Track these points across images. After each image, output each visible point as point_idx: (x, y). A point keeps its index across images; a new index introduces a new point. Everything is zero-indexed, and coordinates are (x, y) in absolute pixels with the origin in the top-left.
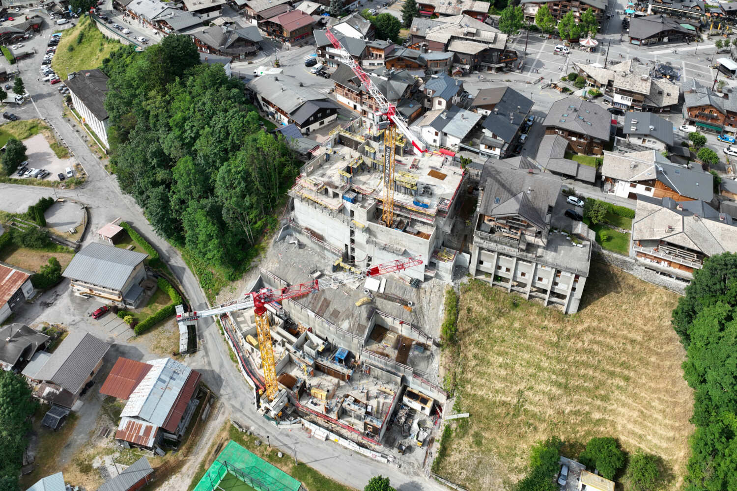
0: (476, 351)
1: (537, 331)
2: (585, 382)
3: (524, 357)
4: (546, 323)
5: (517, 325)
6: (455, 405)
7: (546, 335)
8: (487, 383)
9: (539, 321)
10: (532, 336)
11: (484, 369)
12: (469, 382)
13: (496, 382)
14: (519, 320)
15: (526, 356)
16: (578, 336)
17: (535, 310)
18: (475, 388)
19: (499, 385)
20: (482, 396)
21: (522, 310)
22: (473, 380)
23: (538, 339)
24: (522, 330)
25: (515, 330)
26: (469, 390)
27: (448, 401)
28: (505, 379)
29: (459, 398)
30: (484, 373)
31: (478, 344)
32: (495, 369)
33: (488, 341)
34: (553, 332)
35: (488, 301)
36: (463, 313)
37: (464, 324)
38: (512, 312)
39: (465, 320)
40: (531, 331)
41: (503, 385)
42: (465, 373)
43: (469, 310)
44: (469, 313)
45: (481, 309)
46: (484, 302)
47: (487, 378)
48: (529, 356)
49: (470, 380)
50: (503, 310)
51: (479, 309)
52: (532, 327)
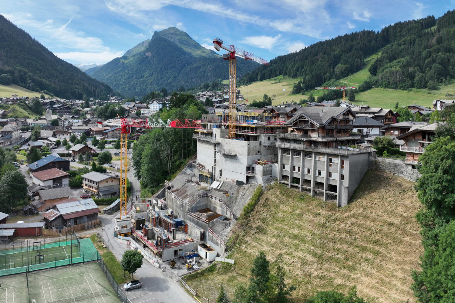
0: (260, 224)
1: (311, 216)
2: (337, 254)
3: (294, 232)
4: (321, 211)
5: (298, 212)
7: (317, 219)
8: (258, 246)
9: (316, 210)
10: (306, 219)
11: (261, 237)
13: (265, 246)
14: (301, 209)
15: (296, 232)
16: (343, 220)
17: (316, 203)
18: (248, 247)
20: (250, 254)
21: (306, 203)
22: (249, 242)
23: (310, 222)
24: (301, 215)
25: (295, 214)
26: (243, 248)
27: (226, 253)
28: (273, 245)
29: (233, 252)
30: (259, 239)
31: (264, 220)
32: (269, 237)
33: (271, 219)
34: (324, 217)
35: (283, 196)
36: (262, 201)
37: (259, 207)
38: (297, 203)
39: (261, 205)
40: (307, 216)
41: (269, 249)
42: (245, 236)
43: (267, 199)
44: (266, 201)
45: (276, 200)
46: (279, 196)
47: (260, 242)
48: (299, 231)
49: (247, 242)
50: (291, 202)
51: (274, 199)
52: (309, 213)
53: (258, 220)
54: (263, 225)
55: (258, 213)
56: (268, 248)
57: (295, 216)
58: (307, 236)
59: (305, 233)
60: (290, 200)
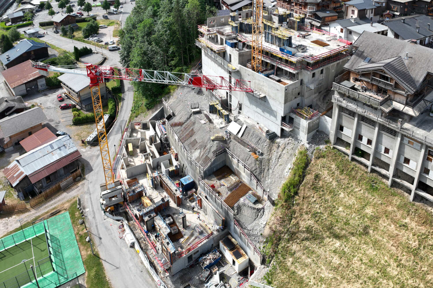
0: (311, 222)
1: (393, 226)
3: (367, 252)
4: (407, 220)
5: (369, 211)
6: (268, 274)
7: (403, 236)
8: (313, 265)
9: (399, 216)
10: (385, 230)
11: (314, 246)
12: (293, 254)
13: (323, 267)
14: (374, 206)
15: (371, 252)
17: (397, 201)
18: (297, 264)
19: (327, 274)
20: (302, 278)
21: (380, 196)
22: (298, 255)
23: (392, 237)
24: (375, 218)
25: (365, 216)
26: (289, 264)
27: (263, 266)
28: (336, 269)
29: (275, 268)
30: (313, 252)
31: (316, 217)
32: (328, 252)
33: (328, 217)
34: (415, 235)
35: (342, 174)
36: (309, 178)
37: (307, 190)
38: (366, 195)
39: (309, 186)
40: (385, 224)
41: (331, 276)
42: (291, 242)
43: (317, 177)
44: (316, 180)
45: (331, 180)
46: (336, 174)
47: (315, 259)
48: (375, 253)
49: (294, 253)
50: (357, 190)
51: (329, 179)
52: (388, 219)
53: (307, 213)
54: (316, 226)
55: (306, 201)
56: (329, 273)
57: (366, 219)
58: (389, 265)
59: (386, 258)
60: (354, 184)
